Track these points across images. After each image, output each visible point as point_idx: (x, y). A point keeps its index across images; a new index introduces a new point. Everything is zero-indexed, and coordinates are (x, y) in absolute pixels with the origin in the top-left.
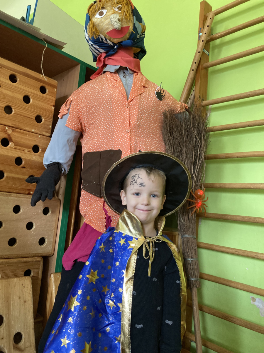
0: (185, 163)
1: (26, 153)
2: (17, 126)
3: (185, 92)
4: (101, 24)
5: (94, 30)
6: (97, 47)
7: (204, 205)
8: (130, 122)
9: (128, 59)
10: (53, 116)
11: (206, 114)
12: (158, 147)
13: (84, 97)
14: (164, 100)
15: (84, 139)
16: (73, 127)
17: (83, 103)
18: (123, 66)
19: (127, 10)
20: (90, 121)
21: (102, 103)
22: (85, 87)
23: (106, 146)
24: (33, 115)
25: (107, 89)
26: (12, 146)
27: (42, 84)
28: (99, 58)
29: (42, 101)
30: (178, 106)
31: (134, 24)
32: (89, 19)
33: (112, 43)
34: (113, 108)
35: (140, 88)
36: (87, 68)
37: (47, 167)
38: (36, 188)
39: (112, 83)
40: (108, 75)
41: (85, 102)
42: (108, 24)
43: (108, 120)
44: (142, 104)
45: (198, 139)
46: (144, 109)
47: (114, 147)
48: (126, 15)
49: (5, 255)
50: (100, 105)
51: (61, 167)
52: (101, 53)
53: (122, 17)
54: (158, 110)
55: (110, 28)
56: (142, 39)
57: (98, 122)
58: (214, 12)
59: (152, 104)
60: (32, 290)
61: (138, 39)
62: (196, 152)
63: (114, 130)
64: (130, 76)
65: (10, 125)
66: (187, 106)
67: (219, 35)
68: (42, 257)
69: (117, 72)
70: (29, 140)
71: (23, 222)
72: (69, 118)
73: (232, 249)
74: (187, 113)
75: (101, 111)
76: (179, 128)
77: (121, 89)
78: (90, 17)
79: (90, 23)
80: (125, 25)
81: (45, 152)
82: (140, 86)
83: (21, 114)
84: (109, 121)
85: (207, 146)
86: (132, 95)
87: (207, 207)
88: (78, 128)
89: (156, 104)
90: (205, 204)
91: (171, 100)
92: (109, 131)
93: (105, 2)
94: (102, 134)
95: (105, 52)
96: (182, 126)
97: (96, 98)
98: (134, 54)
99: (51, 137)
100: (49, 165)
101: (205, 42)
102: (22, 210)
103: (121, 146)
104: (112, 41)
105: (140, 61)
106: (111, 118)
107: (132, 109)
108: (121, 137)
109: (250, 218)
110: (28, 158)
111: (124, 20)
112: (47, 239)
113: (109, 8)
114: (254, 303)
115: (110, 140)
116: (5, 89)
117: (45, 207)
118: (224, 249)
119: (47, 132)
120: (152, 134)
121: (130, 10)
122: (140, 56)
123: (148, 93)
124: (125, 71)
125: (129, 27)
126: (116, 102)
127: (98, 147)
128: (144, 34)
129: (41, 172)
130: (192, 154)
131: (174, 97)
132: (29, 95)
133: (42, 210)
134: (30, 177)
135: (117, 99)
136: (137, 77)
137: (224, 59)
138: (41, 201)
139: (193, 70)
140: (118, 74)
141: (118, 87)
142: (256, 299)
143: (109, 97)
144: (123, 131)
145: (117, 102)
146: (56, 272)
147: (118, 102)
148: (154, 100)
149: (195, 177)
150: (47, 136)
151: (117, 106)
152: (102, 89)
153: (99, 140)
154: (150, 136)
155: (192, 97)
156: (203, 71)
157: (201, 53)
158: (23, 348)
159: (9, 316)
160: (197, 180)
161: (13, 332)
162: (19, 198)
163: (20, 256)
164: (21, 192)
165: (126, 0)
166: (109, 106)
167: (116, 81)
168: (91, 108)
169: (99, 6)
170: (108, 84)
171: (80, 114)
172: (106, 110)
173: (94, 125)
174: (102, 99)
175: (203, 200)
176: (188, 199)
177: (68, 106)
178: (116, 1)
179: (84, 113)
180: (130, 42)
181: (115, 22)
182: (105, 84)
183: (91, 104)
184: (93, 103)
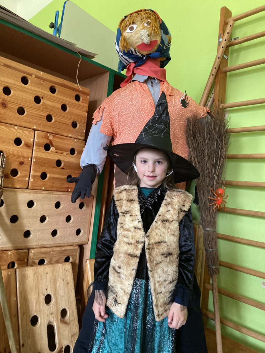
0: (207, 164)
1: (64, 156)
2: (57, 133)
4: (132, 38)
6: (127, 58)
7: (223, 202)
9: (155, 69)
10: (86, 121)
11: (224, 116)
13: (116, 106)
14: (188, 107)
16: (106, 133)
17: (115, 111)
18: (151, 77)
19: (156, 25)
20: (121, 128)
21: (132, 112)
24: (70, 122)
26: (53, 150)
27: (76, 92)
28: (129, 67)
29: (77, 108)
30: (201, 112)
31: (162, 37)
32: (120, 33)
33: (141, 55)
37: (84, 168)
38: (75, 187)
39: (141, 93)
40: (137, 84)
41: (117, 111)
42: (138, 38)
45: (219, 142)
48: (154, 30)
49: (49, 245)
50: (130, 113)
51: (96, 168)
52: (131, 63)
53: (151, 31)
54: (183, 117)
55: (139, 42)
56: (168, 49)
58: (234, 18)
59: (178, 112)
60: (72, 274)
61: (165, 49)
62: (217, 154)
64: (157, 85)
65: (51, 131)
67: (239, 41)
68: (79, 245)
69: (146, 82)
70: (67, 144)
71: (63, 215)
72: (103, 124)
74: (209, 117)
75: (132, 119)
76: (202, 132)
77: (149, 99)
78: (121, 31)
79: (122, 38)
83: (60, 121)
85: (226, 150)
87: (227, 203)
88: (110, 133)
89: (181, 112)
90: (225, 201)
91: (194, 106)
93: (135, 17)
95: (134, 62)
96: (204, 130)
97: (127, 107)
98: (160, 62)
99: (85, 140)
100: (85, 167)
101: (225, 48)
102: (62, 206)
104: (141, 53)
110: (67, 160)
111: (152, 34)
112: (83, 230)
113: (138, 23)
116: (47, 100)
117: (80, 202)
118: (239, 240)
119: (82, 136)
120: (177, 139)
121: (158, 24)
122: (165, 63)
123: (174, 102)
124: (153, 80)
125: (157, 40)
128: (170, 45)
130: (214, 156)
132: (66, 103)
133: (79, 205)
135: (146, 108)
136: (164, 86)
137: (242, 65)
139: (213, 75)
140: (146, 83)
141: (146, 96)
143: (139, 106)
146: (91, 258)
147: (147, 111)
148: (179, 108)
149: (216, 177)
150: (82, 139)
151: (145, 115)
152: (132, 99)
154: (175, 141)
155: (211, 100)
156: (222, 75)
157: (220, 59)
158: (68, 321)
159: (56, 295)
160: (218, 180)
161: (60, 308)
162: (60, 195)
163: (61, 245)
164: (60, 190)
165: (155, 15)
166: (139, 115)
167: (145, 91)
168: (123, 116)
169: (129, 22)
170: (137, 94)
171: (112, 121)
172: (136, 119)
173: (125, 132)
174: (132, 108)
175: (223, 198)
176: (210, 198)
177: (101, 113)
178: (145, 16)
179: (116, 120)
180: (157, 54)
181: (145, 37)
182: (134, 93)
183: (122, 112)
184: (124, 112)
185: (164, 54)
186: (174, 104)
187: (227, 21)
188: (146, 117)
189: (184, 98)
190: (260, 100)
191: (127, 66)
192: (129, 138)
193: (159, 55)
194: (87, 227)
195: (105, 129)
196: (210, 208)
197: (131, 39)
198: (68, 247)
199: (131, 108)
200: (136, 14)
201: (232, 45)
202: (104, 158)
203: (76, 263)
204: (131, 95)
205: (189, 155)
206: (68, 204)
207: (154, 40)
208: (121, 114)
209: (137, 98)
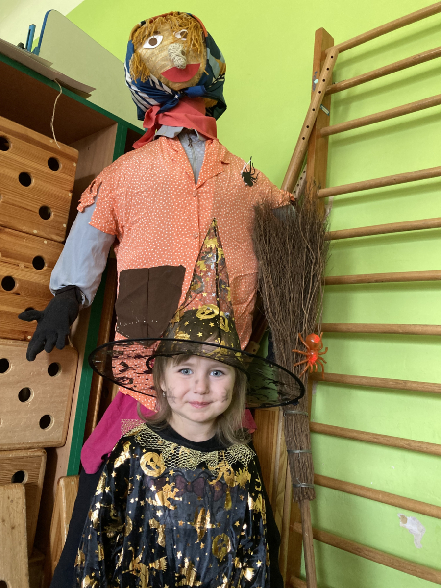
0: (289, 289)
1: (21, 270)
2: (7, 224)
3: (291, 174)
4: (153, 59)
5: (140, 68)
6: (145, 96)
7: (320, 361)
8: (199, 219)
9: (197, 116)
10: (68, 208)
11: (325, 211)
12: (246, 263)
13: (122, 178)
14: (255, 185)
15: (121, 248)
16: (102, 227)
17: (121, 187)
18: (188, 129)
19: (197, 37)
20: (132, 218)
21: (153, 188)
22: (124, 160)
23: (158, 259)
24: (36, 206)
25: (160, 165)
27: (52, 153)
28: (148, 114)
29: (51, 182)
31: (208, 61)
32: (132, 49)
33: (170, 90)
34: (171, 197)
35: (217, 165)
36: (128, 129)
37: (56, 295)
38: (37, 329)
39: (169, 156)
40: (163, 142)
41: (124, 186)
42: (165, 59)
43: (163, 215)
44: (220, 191)
45: (311, 250)
46: (223, 199)
47: (172, 260)
48: (194, 45)
51: (80, 294)
52: (152, 106)
53: (189, 48)
54: (246, 202)
55: (166, 66)
56: (220, 86)
57: (146, 218)
58: (337, 48)
59: (236, 192)
60: (25, 508)
61: (213, 84)
62: (308, 272)
63: (172, 232)
64: (200, 145)
66: (292, 197)
67: (346, 84)
68: (46, 449)
69: (179, 137)
70: (27, 247)
71: (14, 387)
72: (96, 212)
73: (367, 433)
74: (293, 208)
75: (151, 200)
76: (281, 232)
77: (185, 166)
78: (134, 46)
80: (193, 62)
81: (53, 268)
82: (216, 162)
83: (15, 203)
84: (165, 217)
85: (325, 262)
87: (326, 363)
88: (111, 228)
89: (242, 192)
90: (322, 359)
91: (267, 186)
92: (164, 235)
93: (160, 24)
94: (151, 240)
95: (159, 104)
96: (284, 229)
97: (142, 179)
98: (206, 108)
99: (64, 243)
100: (59, 291)
101: (324, 94)
102: (12, 368)
103: (184, 260)
104: (170, 86)
105: (217, 121)
106: (167, 213)
107: (204, 199)
108: (184, 244)
109: (397, 382)
110: (25, 279)
111: (191, 53)
112: (55, 417)
113: (166, 34)
114: (405, 525)
115: (166, 249)
117: (51, 362)
118: (355, 434)
119: (58, 236)
120: (236, 241)
121: (202, 38)
123: (230, 174)
124: (192, 137)
125: (200, 64)
126: (176, 186)
127: (145, 261)
128: (224, 78)
129: (46, 303)
130: (302, 276)
131: (271, 181)
132: (30, 172)
133: (47, 367)
134: (27, 310)
135: (178, 181)
136: (211, 147)
137: (354, 122)
138: (44, 352)
139: (304, 138)
140: (180, 141)
141: (180, 161)
142: (408, 518)
143: (164, 178)
144: (187, 234)
145: (178, 187)
146: (69, 475)
147: (180, 187)
148: (239, 186)
149: (307, 312)
150: (59, 241)
151: (177, 194)
152: (152, 165)
153: (147, 249)
154: (232, 245)
155: (301, 182)
156: (320, 140)
157: (317, 111)
160: (310, 318)
162: (7, 347)
163: (6, 447)
164: (9, 336)
165: (195, 23)
166: (165, 194)
168: (134, 196)
169: (149, 31)
170: (163, 156)
171: (115, 206)
172: (160, 200)
173: (138, 225)
174: (153, 181)
175: (320, 352)
176: (296, 350)
177: (95, 191)
179: (122, 202)
180: (200, 89)
181: (177, 55)
182: (157, 156)
183: (132, 189)
184: (137, 187)
185: (213, 93)
186: (230, 178)
187: (326, 52)
188: (179, 197)
189: (248, 169)
190: (386, 180)
191: (145, 112)
192: (146, 236)
193: (203, 89)
194: (64, 413)
195: (101, 221)
196: (297, 371)
197: (152, 61)
198: (21, 452)
199: (150, 180)
200: (161, 18)
201: (336, 90)
203: (36, 486)
205: (257, 273)
206: (24, 364)
207: (196, 63)
208: (132, 193)
209: (163, 164)
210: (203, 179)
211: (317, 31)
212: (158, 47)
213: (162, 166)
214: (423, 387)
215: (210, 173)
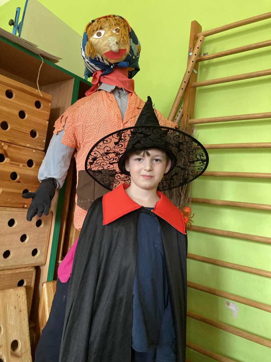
1: (21, 168)
2: (13, 142)
3: (174, 109)
4: (99, 45)
5: (92, 51)
6: (93, 65)
9: (123, 79)
10: (47, 130)
11: (193, 131)
15: (79, 155)
16: (68, 144)
17: (79, 122)
18: (119, 87)
20: (86, 140)
21: (98, 124)
22: (80, 104)
24: (28, 130)
25: (102, 110)
26: (7, 162)
27: (37, 98)
28: (95, 75)
29: (37, 116)
31: (131, 46)
32: (86, 38)
33: (108, 63)
34: (108, 129)
35: (135, 110)
36: (81, 82)
37: (42, 182)
39: (107, 104)
40: (104, 94)
41: (81, 121)
42: (106, 45)
48: (123, 38)
50: (96, 125)
51: (56, 182)
52: (97, 71)
53: (120, 39)
56: (137, 59)
57: (94, 141)
58: (204, 34)
60: (26, 300)
61: (134, 59)
64: (125, 96)
65: (6, 140)
67: (208, 57)
68: (35, 267)
69: (113, 92)
70: (24, 155)
71: (18, 234)
72: (65, 135)
73: (211, 259)
75: (97, 131)
77: (116, 110)
78: (87, 36)
79: (89, 43)
82: (134, 108)
83: (17, 129)
86: (127, 117)
88: (73, 144)
90: (191, 220)
91: (163, 121)
93: (103, 23)
95: (101, 70)
97: (92, 118)
98: (128, 71)
100: (44, 181)
101: (195, 63)
102: (16, 224)
104: (108, 61)
109: (229, 232)
110: (23, 173)
111: (121, 43)
112: (40, 250)
113: (107, 29)
114: (229, 306)
116: (2, 105)
117: (37, 220)
119: (41, 147)
121: (128, 32)
122: (133, 73)
124: (120, 91)
125: (126, 49)
128: (139, 55)
132: (25, 110)
133: (36, 222)
135: (113, 120)
136: (132, 98)
137: (212, 81)
139: (182, 89)
140: (113, 94)
141: (113, 108)
142: (230, 303)
143: (105, 118)
145: (112, 124)
146: (48, 281)
147: (113, 124)
149: (183, 195)
150: (41, 150)
151: (112, 128)
152: (97, 110)
155: (180, 114)
156: (192, 89)
157: (190, 73)
158: (20, 354)
159: (6, 325)
160: (184, 198)
161: (11, 340)
162: (14, 212)
163: (14, 267)
164: (15, 206)
165: (124, 23)
166: (105, 127)
167: (112, 101)
168: (87, 127)
169: (97, 27)
170: (104, 104)
171: (76, 132)
173: (89, 144)
174: (98, 119)
175: (189, 216)
177: (63, 122)
178: (113, 23)
179: (79, 131)
180: (126, 64)
181: (113, 45)
182: (100, 104)
183: (86, 123)
184: (89, 122)
185: (133, 64)
187: (197, 36)
190: (228, 118)
191: (93, 74)
193: (128, 64)
194: (45, 247)
195: (68, 140)
198: (22, 269)
199: (96, 119)
200: (104, 19)
201: (202, 60)
202: (65, 171)
203: (31, 287)
204: (97, 105)
206: (23, 221)
207: (123, 48)
208: (86, 125)
209: (104, 109)
210: (127, 119)
211: (192, 22)
212: (102, 38)
213: (103, 110)
214: (243, 236)
215: (131, 115)
